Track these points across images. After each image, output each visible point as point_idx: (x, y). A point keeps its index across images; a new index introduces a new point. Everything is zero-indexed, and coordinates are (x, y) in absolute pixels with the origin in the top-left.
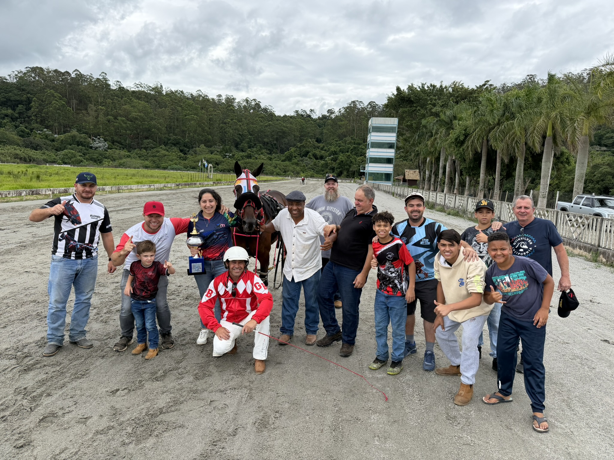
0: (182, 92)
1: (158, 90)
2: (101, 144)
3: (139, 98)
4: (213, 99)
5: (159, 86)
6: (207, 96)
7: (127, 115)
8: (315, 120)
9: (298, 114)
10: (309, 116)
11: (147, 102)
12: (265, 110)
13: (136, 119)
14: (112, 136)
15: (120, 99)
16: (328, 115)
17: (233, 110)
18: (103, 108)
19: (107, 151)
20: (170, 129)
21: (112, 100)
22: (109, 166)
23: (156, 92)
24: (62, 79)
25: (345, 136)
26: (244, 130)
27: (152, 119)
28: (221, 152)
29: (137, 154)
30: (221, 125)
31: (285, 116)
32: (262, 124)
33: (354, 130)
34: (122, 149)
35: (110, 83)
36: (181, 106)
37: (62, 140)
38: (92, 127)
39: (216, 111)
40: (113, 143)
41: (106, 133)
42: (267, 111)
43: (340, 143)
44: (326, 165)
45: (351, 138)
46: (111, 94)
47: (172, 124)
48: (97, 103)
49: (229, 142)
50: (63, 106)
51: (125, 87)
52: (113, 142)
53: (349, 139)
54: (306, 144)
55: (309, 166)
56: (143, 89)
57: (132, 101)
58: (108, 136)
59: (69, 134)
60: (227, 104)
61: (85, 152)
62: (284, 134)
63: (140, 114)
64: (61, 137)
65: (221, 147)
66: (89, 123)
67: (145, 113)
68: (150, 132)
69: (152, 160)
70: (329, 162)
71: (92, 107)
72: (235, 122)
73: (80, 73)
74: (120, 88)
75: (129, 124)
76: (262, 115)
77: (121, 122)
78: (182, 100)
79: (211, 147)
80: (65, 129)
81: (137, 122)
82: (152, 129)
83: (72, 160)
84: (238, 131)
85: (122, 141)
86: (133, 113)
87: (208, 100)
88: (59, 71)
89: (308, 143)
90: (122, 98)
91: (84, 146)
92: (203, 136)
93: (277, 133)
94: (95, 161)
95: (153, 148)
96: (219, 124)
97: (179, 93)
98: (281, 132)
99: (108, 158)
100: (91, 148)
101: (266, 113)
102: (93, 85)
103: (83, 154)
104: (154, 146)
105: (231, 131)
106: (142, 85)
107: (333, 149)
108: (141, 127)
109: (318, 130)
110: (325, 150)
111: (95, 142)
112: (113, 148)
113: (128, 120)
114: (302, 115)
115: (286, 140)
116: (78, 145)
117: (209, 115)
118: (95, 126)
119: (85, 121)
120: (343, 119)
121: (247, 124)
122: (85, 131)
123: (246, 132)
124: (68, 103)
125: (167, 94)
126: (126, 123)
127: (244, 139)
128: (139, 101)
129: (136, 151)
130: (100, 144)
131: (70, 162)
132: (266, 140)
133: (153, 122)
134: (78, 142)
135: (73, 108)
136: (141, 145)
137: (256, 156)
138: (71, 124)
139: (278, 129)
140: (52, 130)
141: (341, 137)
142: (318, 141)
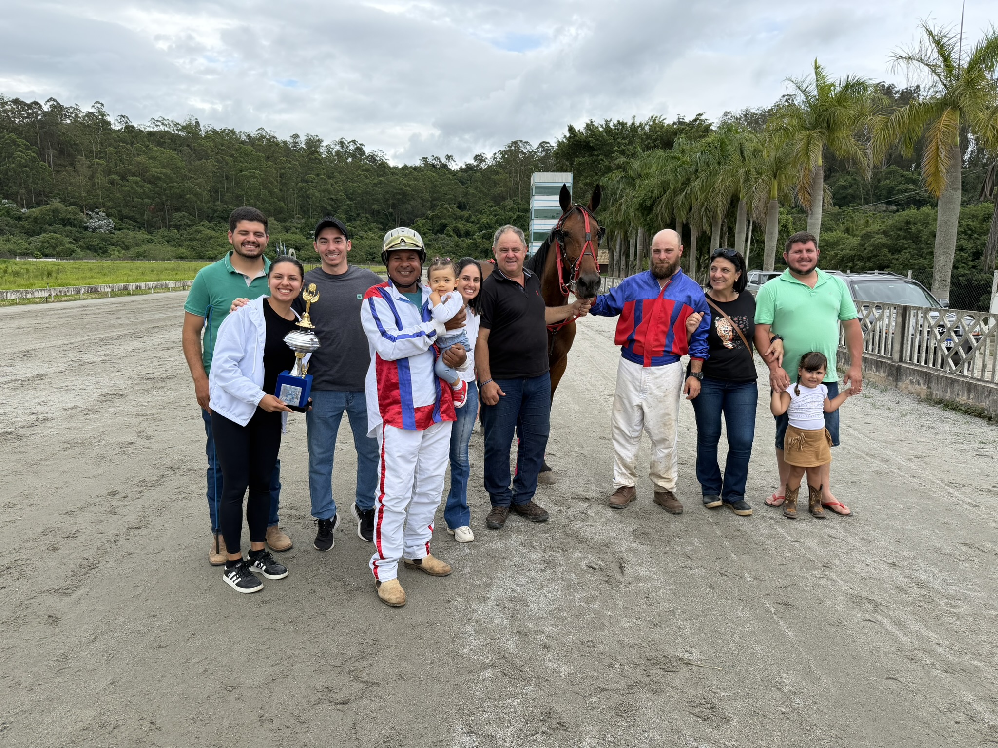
0: (233, 131)
1: (192, 129)
2: (102, 223)
3: (161, 144)
4: (285, 142)
5: (194, 122)
6: (274, 137)
7: (142, 173)
8: (454, 173)
9: (426, 164)
10: (445, 166)
11: (175, 150)
12: (372, 158)
13: (159, 179)
14: (119, 209)
15: (129, 147)
16: (475, 164)
17: (319, 160)
18: (101, 161)
19: (114, 234)
20: (216, 193)
21: (115, 148)
22: (119, 258)
23: (188, 133)
24: (28, 114)
25: (504, 199)
26: (338, 191)
27: (185, 178)
28: (302, 230)
29: (163, 237)
30: (300, 184)
31: (405, 167)
32: (367, 181)
33: (518, 188)
34: (137, 229)
35: (108, 119)
36: (232, 156)
37: (36, 218)
38: (84, 194)
39: (290, 161)
40: (121, 220)
41: (109, 204)
42: (376, 160)
43: (495, 211)
44: (475, 245)
45: (514, 201)
46: (113, 138)
47: (219, 185)
48: (90, 154)
49: (315, 213)
50: (33, 160)
51: (135, 125)
52: (122, 218)
53: (509, 203)
54: (442, 212)
55: (448, 248)
56: (167, 129)
57: (150, 149)
58: (112, 208)
59: (48, 207)
60: (308, 149)
61: (77, 237)
62: (404, 197)
63: (164, 171)
64: (34, 212)
65: (303, 221)
66: (79, 187)
67: (172, 169)
68: (182, 200)
69: (189, 246)
70: (478, 241)
71: (82, 160)
72: (322, 180)
73: (58, 103)
74: (126, 127)
75: (147, 187)
76: (367, 166)
77: (134, 185)
78: (233, 145)
79: (285, 220)
80: (39, 198)
81: (160, 183)
82: (186, 195)
83: (57, 249)
84: (329, 194)
85: (137, 216)
86: (153, 169)
87: (277, 144)
88: (22, 102)
89: (445, 211)
90: (132, 144)
91: (74, 226)
92: (270, 203)
93: (394, 195)
94: (96, 251)
95: (189, 226)
96: (297, 184)
97: (227, 134)
98: (399, 194)
99: (118, 245)
100: (86, 228)
101: (373, 162)
102: (81, 123)
103: (74, 239)
104: (190, 223)
105: (318, 194)
106: (165, 122)
107: (485, 219)
108: (168, 192)
109: (461, 189)
110: (473, 222)
111: (91, 218)
112: (123, 229)
113: (144, 181)
114: (434, 166)
115: (409, 207)
116: (64, 225)
117: (280, 169)
118: (88, 192)
119: (71, 184)
120: (500, 171)
121: (344, 181)
122: (72, 200)
123: (341, 195)
124: (41, 154)
125: (207, 136)
126: (141, 187)
127: (339, 207)
128: (163, 149)
129: (161, 231)
130: (100, 222)
131: (55, 253)
132: (375, 207)
133: (188, 184)
134: (63, 220)
135: (49, 163)
136: (169, 222)
137: (361, 233)
138: (47, 190)
139: (396, 189)
140: (16, 202)
141: (498, 200)
142: (461, 207)
